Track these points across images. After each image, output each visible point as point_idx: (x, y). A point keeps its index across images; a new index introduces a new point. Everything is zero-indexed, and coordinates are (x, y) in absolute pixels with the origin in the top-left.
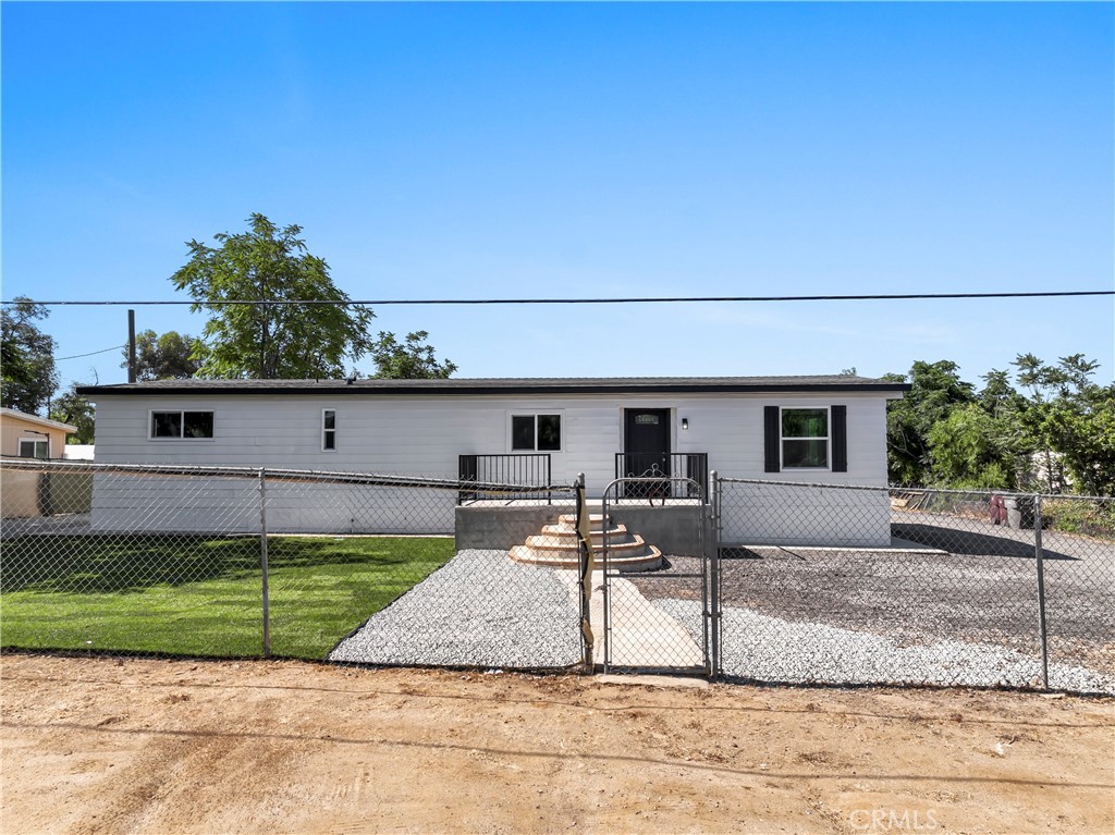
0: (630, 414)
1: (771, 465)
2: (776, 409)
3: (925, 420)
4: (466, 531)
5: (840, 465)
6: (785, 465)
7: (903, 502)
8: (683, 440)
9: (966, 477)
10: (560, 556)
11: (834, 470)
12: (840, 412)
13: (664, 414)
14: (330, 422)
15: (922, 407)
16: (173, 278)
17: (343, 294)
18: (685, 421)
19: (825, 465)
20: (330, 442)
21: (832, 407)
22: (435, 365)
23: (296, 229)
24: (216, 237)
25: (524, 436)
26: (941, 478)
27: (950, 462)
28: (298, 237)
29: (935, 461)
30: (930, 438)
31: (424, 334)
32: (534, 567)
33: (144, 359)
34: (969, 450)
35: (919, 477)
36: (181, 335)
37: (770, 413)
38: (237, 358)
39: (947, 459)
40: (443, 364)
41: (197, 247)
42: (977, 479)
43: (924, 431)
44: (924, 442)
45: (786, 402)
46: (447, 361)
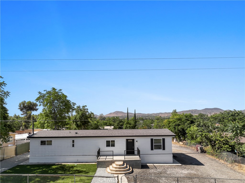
0: (127, 140)
1: (152, 149)
2: (153, 139)
3: (186, 128)
4: (99, 165)
5: (164, 149)
6: (154, 149)
7: (182, 143)
8: (137, 145)
9: (194, 139)
10: (115, 172)
11: (163, 150)
12: (164, 140)
13: (133, 140)
14: (73, 141)
15: (186, 124)
16: (36, 100)
17: (70, 101)
18: (137, 141)
19: (161, 149)
20: (73, 146)
21: (163, 139)
22: (88, 113)
23: (61, 90)
24: (44, 91)
25: (108, 144)
26: (189, 140)
27: (190, 137)
28: (61, 91)
29: (188, 136)
30: (187, 131)
31: (86, 106)
32: (111, 174)
33: (23, 107)
34: (194, 135)
35: (185, 139)
36: (31, 102)
37: (152, 140)
38: (49, 116)
39: (190, 136)
40: (90, 113)
41: (40, 93)
42: (195, 140)
43: (186, 130)
44: (186, 132)
45: (154, 138)
46: (91, 112)
